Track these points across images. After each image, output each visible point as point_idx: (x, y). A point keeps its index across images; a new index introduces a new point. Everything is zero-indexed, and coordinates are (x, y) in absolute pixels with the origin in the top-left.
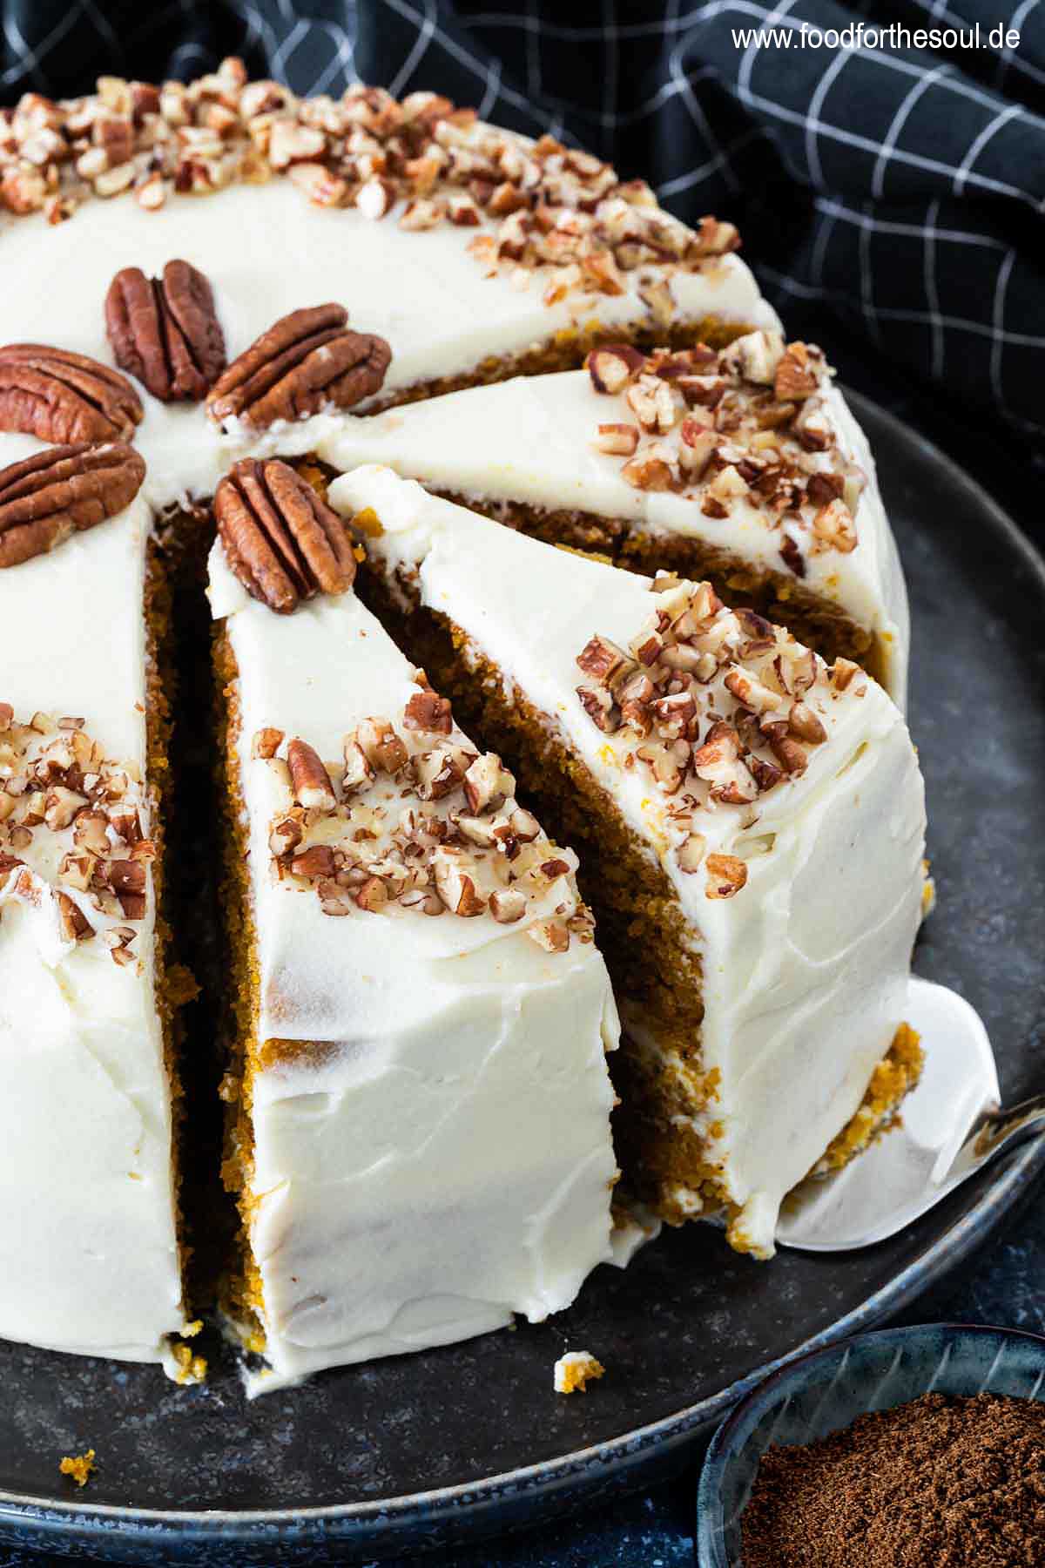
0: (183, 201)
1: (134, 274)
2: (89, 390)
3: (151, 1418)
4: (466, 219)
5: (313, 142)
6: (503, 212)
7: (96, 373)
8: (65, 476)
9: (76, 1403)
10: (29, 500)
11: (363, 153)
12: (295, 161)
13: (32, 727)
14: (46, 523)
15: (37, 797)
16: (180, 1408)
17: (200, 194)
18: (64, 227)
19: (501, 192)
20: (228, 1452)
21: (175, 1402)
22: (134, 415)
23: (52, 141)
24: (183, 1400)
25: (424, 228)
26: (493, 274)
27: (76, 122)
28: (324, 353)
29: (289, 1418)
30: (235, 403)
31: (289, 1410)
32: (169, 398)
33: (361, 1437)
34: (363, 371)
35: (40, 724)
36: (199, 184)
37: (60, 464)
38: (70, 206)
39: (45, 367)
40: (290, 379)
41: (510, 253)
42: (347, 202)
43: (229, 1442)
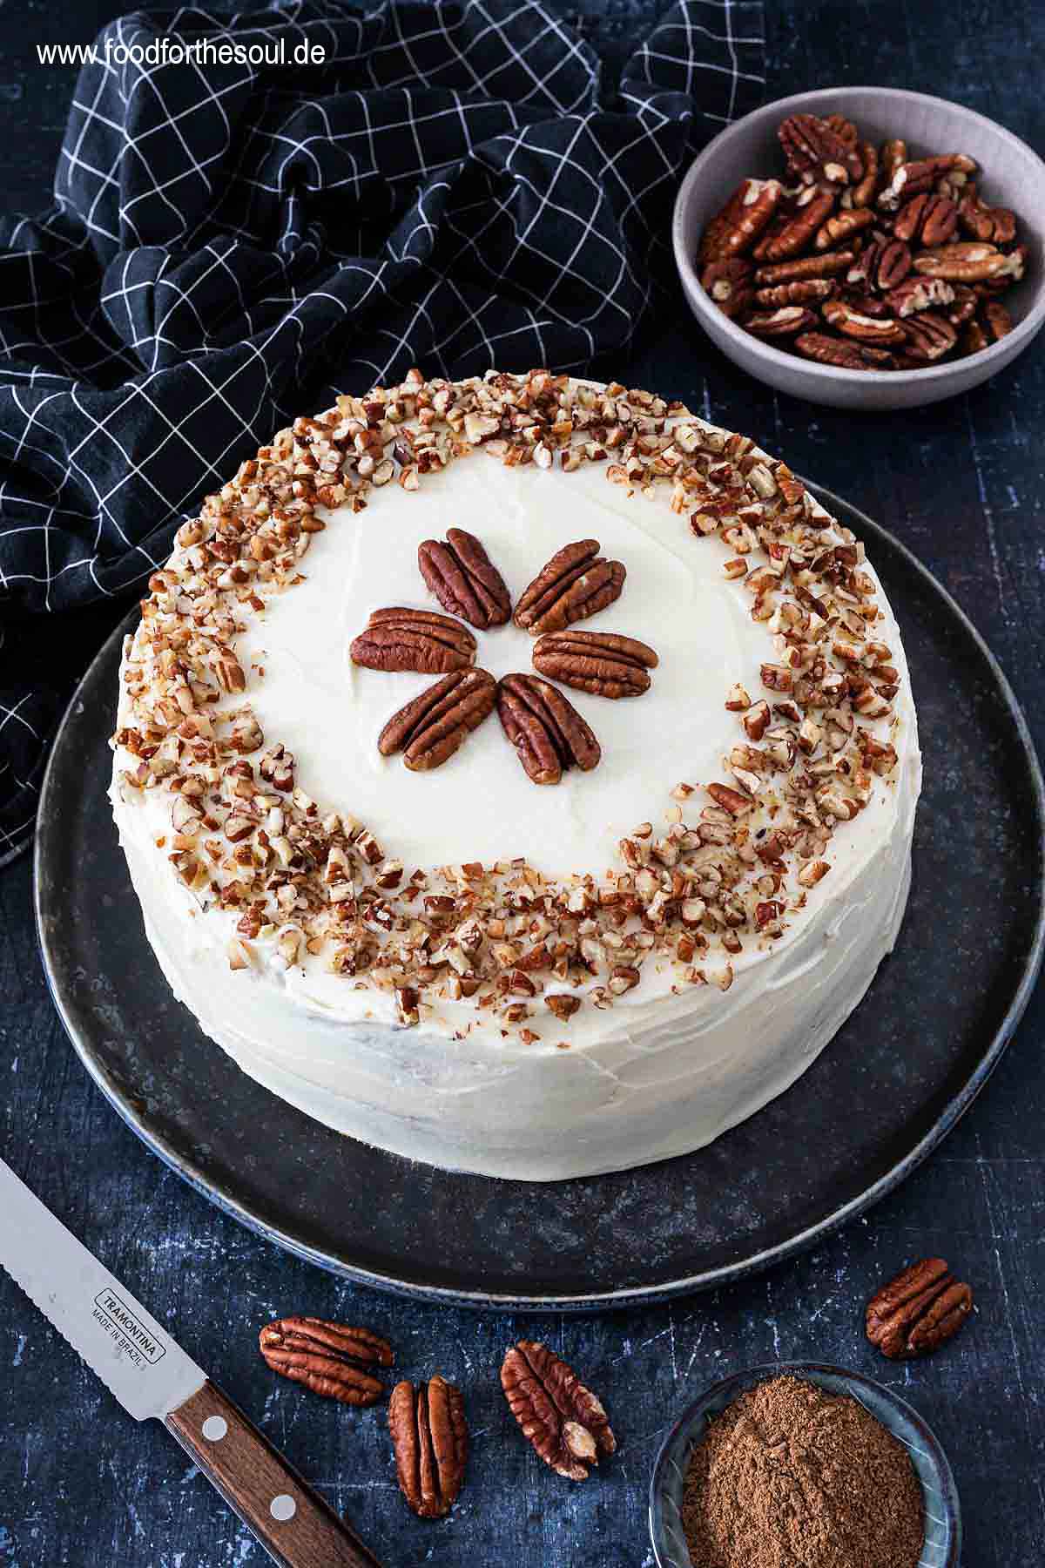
0: (427, 477)
1: (432, 543)
2: (445, 637)
3: (614, 1212)
4: (600, 456)
5: (492, 425)
6: (619, 445)
7: (442, 623)
8: (455, 703)
9: (569, 1214)
10: (440, 723)
11: (526, 426)
12: (485, 439)
13: (495, 871)
14: (454, 735)
15: (520, 921)
16: (628, 1202)
17: (435, 471)
18: (364, 512)
19: (613, 434)
20: (664, 1223)
21: (624, 1199)
22: (472, 645)
23: (336, 455)
24: (628, 1196)
25: (576, 468)
26: (632, 493)
27: (339, 434)
28: (584, 579)
29: (690, 1193)
30: (531, 616)
31: (688, 1188)
32: (485, 626)
33: (734, 1195)
34: (608, 588)
35: (499, 868)
36: (434, 466)
37: (449, 695)
38: (361, 496)
39: (411, 627)
40: (564, 599)
41: (636, 476)
42: (528, 459)
43: (663, 1217)
